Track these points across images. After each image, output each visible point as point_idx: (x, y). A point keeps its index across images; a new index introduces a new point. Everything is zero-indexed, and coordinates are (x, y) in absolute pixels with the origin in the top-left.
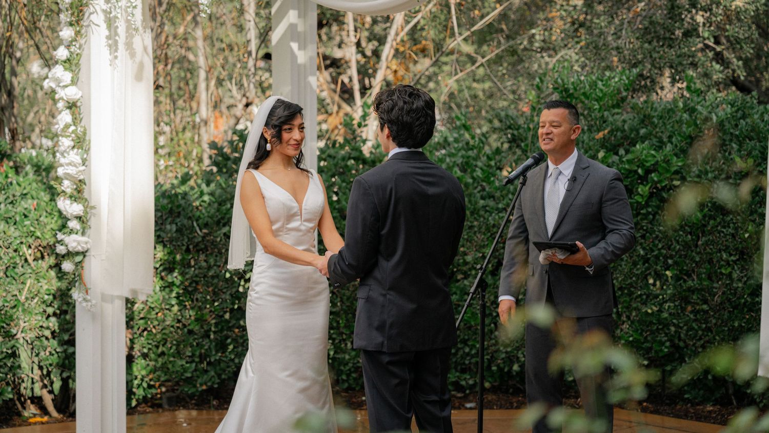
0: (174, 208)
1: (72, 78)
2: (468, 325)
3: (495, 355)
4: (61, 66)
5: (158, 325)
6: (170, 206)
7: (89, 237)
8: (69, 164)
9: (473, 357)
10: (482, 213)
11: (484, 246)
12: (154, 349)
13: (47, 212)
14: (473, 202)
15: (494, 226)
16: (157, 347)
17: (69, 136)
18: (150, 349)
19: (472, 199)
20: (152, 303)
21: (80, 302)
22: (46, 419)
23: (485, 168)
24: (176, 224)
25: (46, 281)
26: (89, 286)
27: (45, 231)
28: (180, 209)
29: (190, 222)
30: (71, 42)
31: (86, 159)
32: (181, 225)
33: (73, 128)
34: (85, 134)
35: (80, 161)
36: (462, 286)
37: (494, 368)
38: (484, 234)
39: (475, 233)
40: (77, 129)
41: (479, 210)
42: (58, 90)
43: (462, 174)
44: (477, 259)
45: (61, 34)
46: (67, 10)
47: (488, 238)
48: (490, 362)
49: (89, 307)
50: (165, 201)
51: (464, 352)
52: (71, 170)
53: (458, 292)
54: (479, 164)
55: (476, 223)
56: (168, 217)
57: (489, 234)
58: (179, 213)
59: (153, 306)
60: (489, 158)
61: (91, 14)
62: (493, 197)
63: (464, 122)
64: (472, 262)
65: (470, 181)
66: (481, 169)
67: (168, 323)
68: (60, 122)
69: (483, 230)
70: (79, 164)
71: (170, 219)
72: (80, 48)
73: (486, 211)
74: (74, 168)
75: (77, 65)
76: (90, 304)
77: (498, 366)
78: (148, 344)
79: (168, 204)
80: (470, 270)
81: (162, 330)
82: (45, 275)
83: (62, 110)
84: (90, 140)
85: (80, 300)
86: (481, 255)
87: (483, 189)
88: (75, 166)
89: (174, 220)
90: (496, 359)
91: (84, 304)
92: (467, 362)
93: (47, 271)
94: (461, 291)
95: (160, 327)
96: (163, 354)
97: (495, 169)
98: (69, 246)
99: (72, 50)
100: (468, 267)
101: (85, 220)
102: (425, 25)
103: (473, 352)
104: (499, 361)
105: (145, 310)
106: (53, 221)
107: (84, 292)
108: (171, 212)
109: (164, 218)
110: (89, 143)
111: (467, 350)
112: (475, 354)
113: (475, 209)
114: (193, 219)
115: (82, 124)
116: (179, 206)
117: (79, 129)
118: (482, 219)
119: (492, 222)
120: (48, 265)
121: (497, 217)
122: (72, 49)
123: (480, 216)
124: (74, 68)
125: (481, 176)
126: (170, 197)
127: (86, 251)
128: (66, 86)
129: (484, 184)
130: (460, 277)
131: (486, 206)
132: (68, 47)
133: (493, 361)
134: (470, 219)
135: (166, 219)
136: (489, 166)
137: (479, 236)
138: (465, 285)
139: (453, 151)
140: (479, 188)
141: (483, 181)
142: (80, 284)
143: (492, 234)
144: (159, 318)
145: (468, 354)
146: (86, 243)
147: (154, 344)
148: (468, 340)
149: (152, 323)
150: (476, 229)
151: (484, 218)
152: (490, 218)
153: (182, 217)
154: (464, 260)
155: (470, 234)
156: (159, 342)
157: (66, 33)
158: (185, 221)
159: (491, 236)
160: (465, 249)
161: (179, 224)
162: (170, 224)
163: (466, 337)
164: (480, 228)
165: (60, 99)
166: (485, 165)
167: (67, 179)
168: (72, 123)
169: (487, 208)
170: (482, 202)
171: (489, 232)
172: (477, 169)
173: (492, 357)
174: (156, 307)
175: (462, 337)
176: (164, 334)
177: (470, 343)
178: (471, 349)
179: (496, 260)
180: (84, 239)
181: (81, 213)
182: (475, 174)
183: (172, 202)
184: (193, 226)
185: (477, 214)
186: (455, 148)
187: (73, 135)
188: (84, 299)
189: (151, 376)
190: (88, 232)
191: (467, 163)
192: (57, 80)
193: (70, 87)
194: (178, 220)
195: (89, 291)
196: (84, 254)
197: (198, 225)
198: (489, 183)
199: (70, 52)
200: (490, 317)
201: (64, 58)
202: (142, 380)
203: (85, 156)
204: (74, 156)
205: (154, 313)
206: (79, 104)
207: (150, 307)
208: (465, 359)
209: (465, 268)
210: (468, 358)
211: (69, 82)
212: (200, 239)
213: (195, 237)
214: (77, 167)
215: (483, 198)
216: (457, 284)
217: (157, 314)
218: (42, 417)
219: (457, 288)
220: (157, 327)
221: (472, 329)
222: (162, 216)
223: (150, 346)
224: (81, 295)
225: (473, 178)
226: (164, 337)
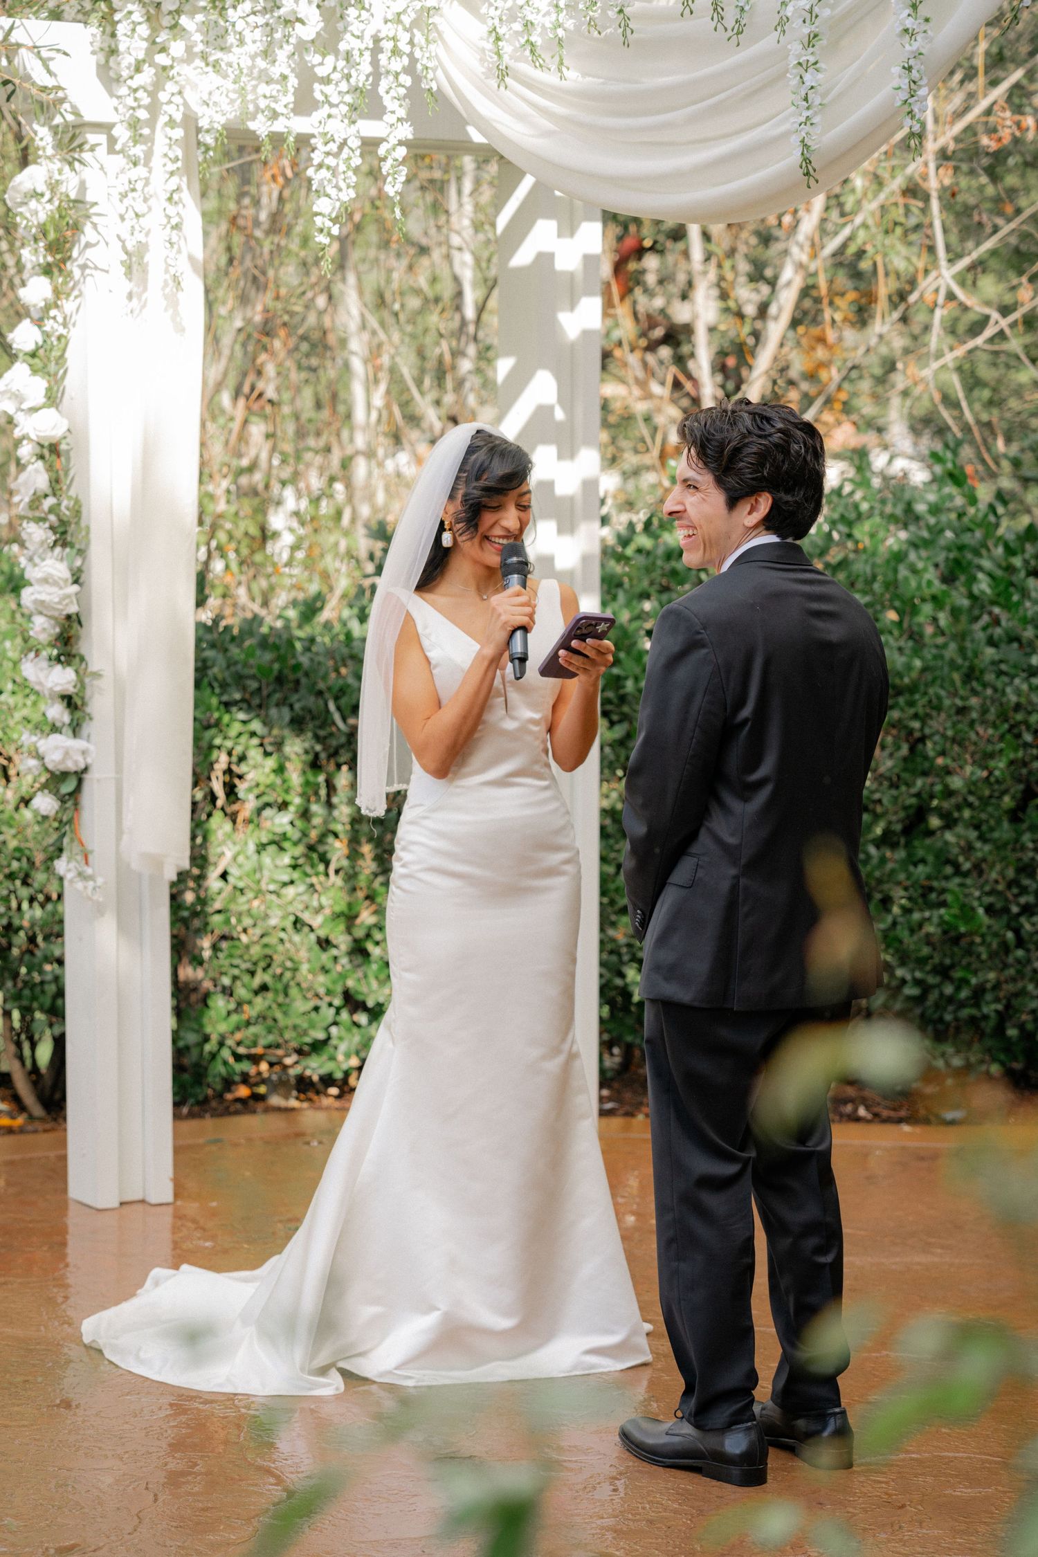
0: (286, 672)
1: (49, 390)
2: (953, 934)
3: (1015, 1002)
4: (25, 366)
5: (255, 925)
6: (276, 666)
7: (88, 740)
8: (45, 581)
9: (962, 1005)
10: (990, 677)
11: (991, 756)
12: (246, 978)
13: (14, 682)
14: (970, 654)
15: (1018, 707)
16: (252, 973)
17: (44, 520)
18: (235, 978)
19: (968, 644)
20: (240, 878)
21: (71, 881)
22: (20, 1120)
23: (999, 573)
24: (291, 707)
25: (13, 831)
26: (89, 846)
27: (11, 723)
28: (300, 674)
29: (321, 702)
30: (47, 308)
31: (80, 570)
32: (303, 709)
33: (50, 501)
34: (78, 513)
35: (67, 574)
36: (939, 844)
37: (1012, 1032)
38: (995, 726)
39: (972, 724)
40: (59, 505)
41: (982, 672)
42: (19, 418)
43: (944, 587)
44: (974, 783)
45: (22, 293)
46: (36, 240)
47: (1002, 738)
48: (1003, 1018)
49: (89, 891)
50: (268, 656)
51: (941, 994)
52: (49, 594)
53: (930, 858)
54: (986, 564)
55: (974, 701)
56: (275, 691)
57: (1006, 726)
58: (297, 682)
59: (241, 884)
60: (1010, 551)
61: (88, 245)
62: (1017, 639)
63: (950, 465)
64: (965, 791)
65: (966, 602)
66: (990, 575)
67: (273, 922)
68: (23, 490)
69: (991, 716)
70: (66, 581)
71: (277, 696)
72: (65, 325)
73: (1000, 673)
74: (54, 589)
75: (61, 359)
76: (91, 884)
77: (1021, 1027)
78: (232, 966)
79: (272, 662)
80: (959, 808)
81: (262, 936)
82: (12, 818)
83: (29, 462)
84: (88, 528)
85: (69, 876)
86: (985, 774)
87: (996, 622)
88: (55, 583)
89: (285, 698)
90: (1017, 1011)
91: (80, 885)
92: (948, 1017)
93: (17, 809)
94: (937, 856)
95: (258, 931)
96: (264, 988)
97: (1023, 574)
98: (47, 760)
99: (47, 328)
100: (953, 801)
101: (79, 703)
102: (865, 243)
103: (964, 994)
104: (1024, 1017)
105: (224, 895)
106: (29, 702)
107: (79, 858)
108: (280, 680)
109: (265, 693)
110: (88, 533)
111: (949, 990)
112: (968, 998)
113: (972, 669)
114: (327, 695)
115: (72, 493)
116: (297, 667)
117: (65, 503)
118: (989, 692)
119: (1013, 699)
120: (18, 797)
121: (1025, 687)
122: (49, 325)
123: (985, 686)
124: (52, 367)
125: (988, 591)
126: (276, 647)
127: (86, 770)
128: (34, 410)
129: (997, 610)
130: (935, 822)
131: (1001, 661)
132: (39, 323)
133: (1011, 1017)
134: (962, 692)
135: (269, 696)
136: (1010, 569)
137: (981, 730)
138: (946, 843)
139: (925, 534)
140: (986, 618)
141: (993, 603)
142: (72, 840)
143: (1012, 727)
144: (254, 912)
145: (951, 1000)
146: (84, 753)
147: (244, 966)
148: (952, 966)
149: (239, 921)
150: (974, 715)
151: (995, 690)
152: (1009, 690)
153: (303, 691)
154: (946, 786)
155: (960, 726)
156: (255, 964)
157: (36, 291)
158: (311, 701)
159: (1009, 731)
160: (948, 761)
161: (297, 706)
162: (277, 705)
163: (948, 961)
164: (984, 711)
165: (24, 438)
166: (999, 566)
167: (41, 613)
168: (49, 491)
169: (1003, 667)
170: (990, 652)
171: (1006, 721)
172: (980, 576)
173: (1008, 1006)
174: (248, 887)
175: (936, 960)
176: (266, 946)
177: (958, 974)
178: (958, 989)
179: (1021, 787)
180: (79, 744)
181: (71, 690)
182: (975, 590)
183: (280, 659)
184: (327, 711)
185: (977, 679)
186: (929, 528)
187: (52, 518)
188: (80, 874)
189: (238, 1036)
190: (86, 729)
191: (957, 562)
192: (17, 396)
193: (44, 410)
194: (294, 698)
195: (90, 858)
196: (80, 776)
197: (339, 708)
198: (1007, 606)
199: (44, 333)
200: (1005, 918)
201: (30, 347)
202: (221, 1044)
203: (78, 563)
204: (55, 566)
205: (242, 899)
206: (63, 447)
207: (235, 888)
208: (945, 1009)
209: (946, 805)
210: (951, 1008)
211: (40, 399)
212: (343, 740)
213: (331, 735)
214: (61, 588)
215: (991, 642)
216: (928, 841)
217: (249, 901)
218: (13, 1118)
219: (929, 849)
220: (250, 931)
221: (963, 942)
222: (259, 689)
223: (236, 972)
224: (72, 865)
225: (971, 596)
226: (268, 951)
